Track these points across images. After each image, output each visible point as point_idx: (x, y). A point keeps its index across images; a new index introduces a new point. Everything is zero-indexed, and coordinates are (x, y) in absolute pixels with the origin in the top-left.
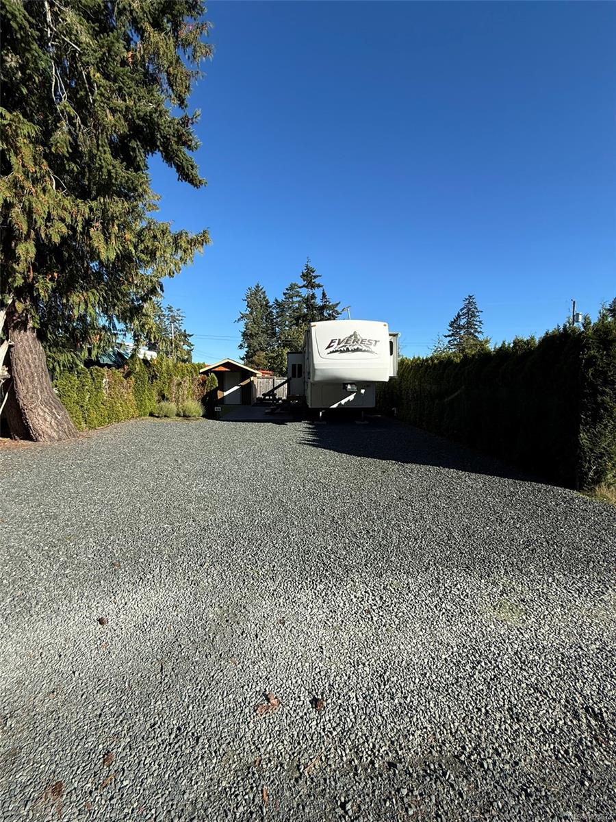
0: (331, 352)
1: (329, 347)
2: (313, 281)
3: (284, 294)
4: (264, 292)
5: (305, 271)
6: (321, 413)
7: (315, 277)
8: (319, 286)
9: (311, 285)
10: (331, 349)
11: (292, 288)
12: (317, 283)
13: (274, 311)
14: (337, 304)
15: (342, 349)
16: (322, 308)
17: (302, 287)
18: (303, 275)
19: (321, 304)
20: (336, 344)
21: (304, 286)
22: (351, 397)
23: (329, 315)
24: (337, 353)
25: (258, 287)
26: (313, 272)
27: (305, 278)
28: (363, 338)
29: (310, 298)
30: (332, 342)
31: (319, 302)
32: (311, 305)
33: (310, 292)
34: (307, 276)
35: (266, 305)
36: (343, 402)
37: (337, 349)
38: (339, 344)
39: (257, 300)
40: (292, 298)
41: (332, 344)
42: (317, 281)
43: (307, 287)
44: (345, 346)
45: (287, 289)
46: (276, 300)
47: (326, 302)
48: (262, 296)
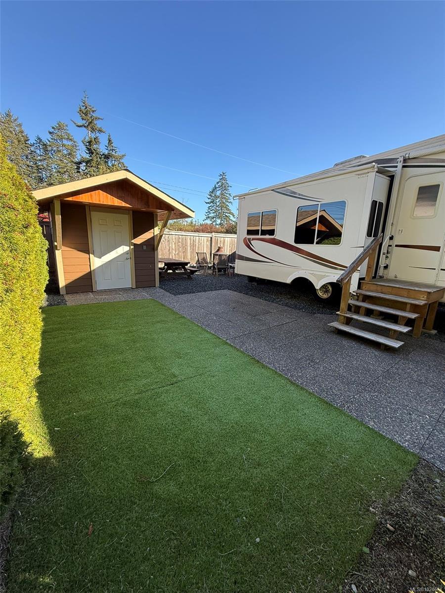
2: (95, 122)
3: (50, 133)
5: (83, 108)
7: (96, 118)
9: (90, 125)
11: (60, 127)
12: (98, 126)
14: (123, 156)
16: (107, 157)
18: (81, 112)
19: (106, 152)
26: (93, 112)
27: (83, 116)
29: (93, 142)
32: (95, 150)
33: (92, 134)
34: (86, 114)
35: (25, 141)
40: (61, 140)
43: (86, 127)
45: (53, 128)
46: (39, 139)
47: (112, 150)
48: (17, 129)
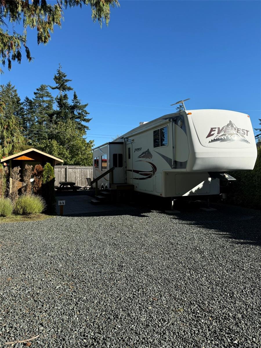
0: (212, 141)
1: (209, 135)
2: (65, 84)
3: (35, 93)
4: (15, 91)
5: (57, 75)
6: (173, 202)
7: (67, 81)
8: (69, 89)
9: (62, 87)
10: (212, 138)
11: (42, 88)
12: (68, 86)
13: (25, 108)
14: (86, 105)
15: (222, 137)
16: (73, 108)
17: (55, 88)
18: (56, 78)
19: (73, 104)
20: (216, 132)
21: (57, 88)
22: (200, 186)
23: (79, 114)
24: (218, 142)
25: (9, 85)
26: (65, 76)
27: (57, 81)
28: (238, 128)
29: (63, 98)
30: (212, 130)
31: (70, 102)
32: (63, 104)
33: (63, 93)
34: (59, 79)
35: (18, 102)
36: (194, 190)
37: (218, 137)
38: (218, 133)
39: (9, 97)
40: (42, 97)
41: (212, 133)
42: (68, 84)
43: (59, 88)
44: (225, 135)
45: (37, 90)
46: (27, 98)
47: (77, 102)
48: (13, 94)
